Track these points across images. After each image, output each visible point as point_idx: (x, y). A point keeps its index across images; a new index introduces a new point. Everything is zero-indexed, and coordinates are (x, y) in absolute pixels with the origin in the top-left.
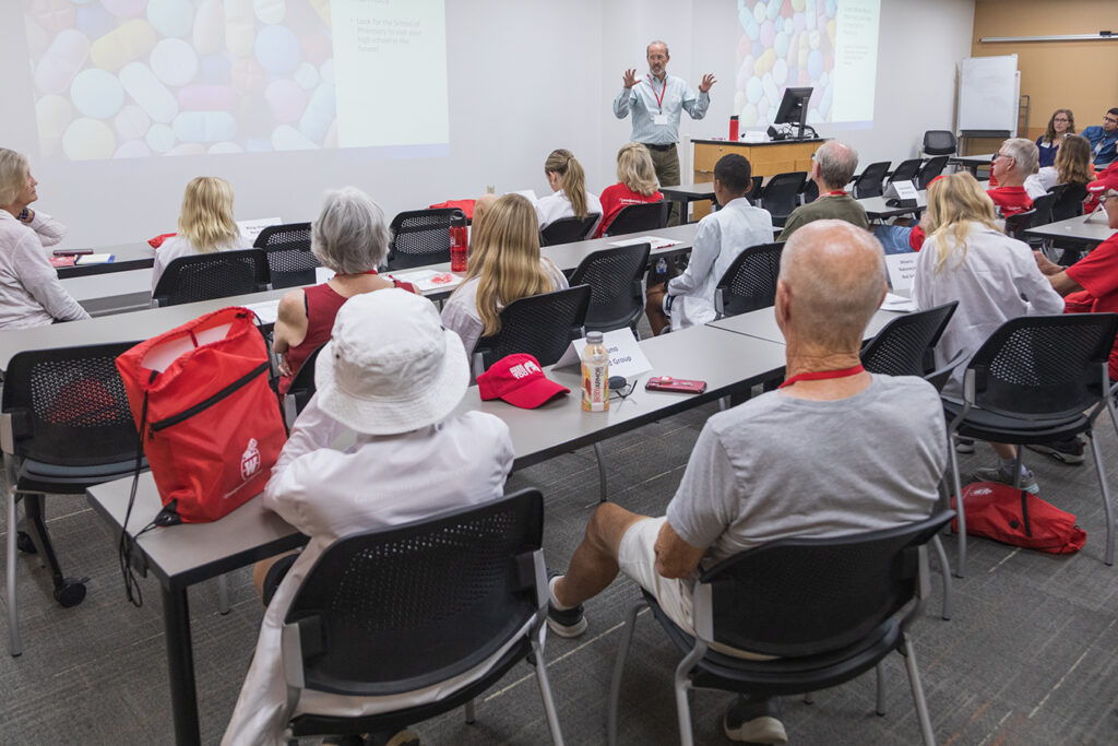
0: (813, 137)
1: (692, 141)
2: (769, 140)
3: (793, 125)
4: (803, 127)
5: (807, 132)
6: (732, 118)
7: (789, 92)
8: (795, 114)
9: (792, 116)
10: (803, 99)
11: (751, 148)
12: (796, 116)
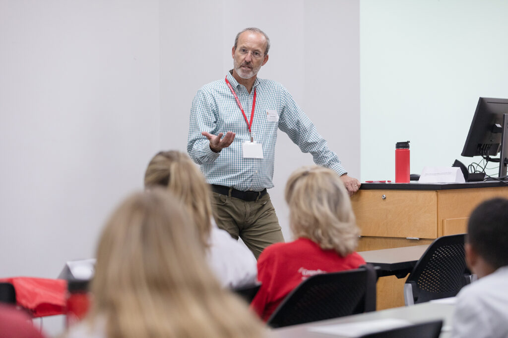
4: (505, 162)
6: (399, 145)
7: (483, 104)
8: (491, 141)
9: (487, 145)
10: (504, 115)
11: (439, 193)
12: (492, 145)
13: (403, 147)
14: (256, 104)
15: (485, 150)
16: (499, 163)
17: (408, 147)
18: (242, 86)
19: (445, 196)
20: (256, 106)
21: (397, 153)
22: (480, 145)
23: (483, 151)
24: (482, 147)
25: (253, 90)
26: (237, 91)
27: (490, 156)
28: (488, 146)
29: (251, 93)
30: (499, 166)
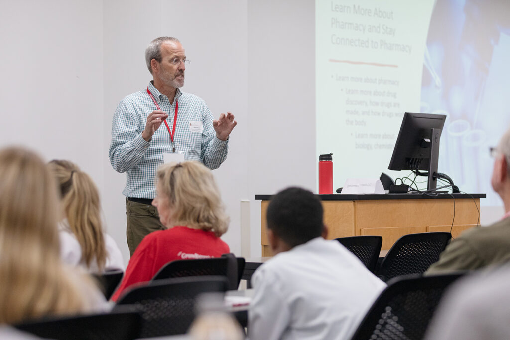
0: (450, 192)
1: (258, 197)
2: (383, 191)
3: (418, 174)
4: (434, 176)
5: (440, 183)
6: (322, 157)
7: (409, 119)
8: (421, 155)
9: (416, 159)
10: (432, 130)
11: (356, 203)
12: (422, 159)
13: (326, 160)
14: (178, 115)
15: (415, 164)
16: (427, 177)
17: (331, 159)
18: (164, 96)
19: (362, 206)
20: (178, 117)
21: (321, 165)
22: (408, 160)
23: (413, 166)
24: (411, 161)
25: (175, 101)
26: (159, 101)
27: (419, 171)
28: (418, 160)
29: (173, 104)
30: (427, 180)
